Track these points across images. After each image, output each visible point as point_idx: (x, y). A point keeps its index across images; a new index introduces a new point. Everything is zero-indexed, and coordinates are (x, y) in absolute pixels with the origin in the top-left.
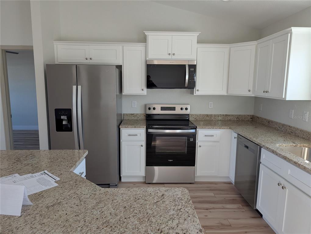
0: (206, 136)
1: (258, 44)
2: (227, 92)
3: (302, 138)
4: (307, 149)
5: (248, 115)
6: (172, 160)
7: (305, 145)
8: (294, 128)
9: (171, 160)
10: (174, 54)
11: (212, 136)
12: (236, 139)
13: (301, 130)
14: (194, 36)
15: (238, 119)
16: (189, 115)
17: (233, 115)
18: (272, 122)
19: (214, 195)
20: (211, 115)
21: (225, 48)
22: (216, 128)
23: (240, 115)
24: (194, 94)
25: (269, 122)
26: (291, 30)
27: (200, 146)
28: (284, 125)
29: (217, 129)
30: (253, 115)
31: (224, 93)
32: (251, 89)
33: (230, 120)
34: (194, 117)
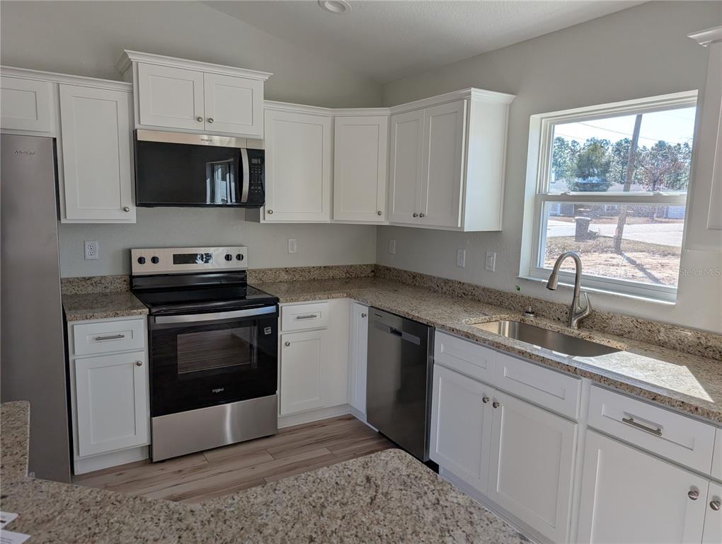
0: (298, 318)
1: (392, 115)
2: (332, 217)
3: (488, 303)
4: (507, 323)
5: (367, 265)
6: (222, 390)
7: (503, 316)
8: (470, 285)
9: (219, 390)
10: (210, 120)
11: (312, 316)
12: (366, 319)
13: (484, 289)
14: (257, 81)
15: (348, 275)
16: (244, 271)
17: (338, 267)
18: (422, 276)
19: (329, 452)
20: (295, 270)
21: (323, 116)
22: (320, 299)
23: (351, 266)
24: (262, 221)
25: (414, 276)
26: (470, 94)
27: (288, 344)
28: (448, 280)
29: (322, 301)
30: (375, 265)
31: (325, 218)
32: (383, 210)
33: (333, 279)
34: (257, 275)
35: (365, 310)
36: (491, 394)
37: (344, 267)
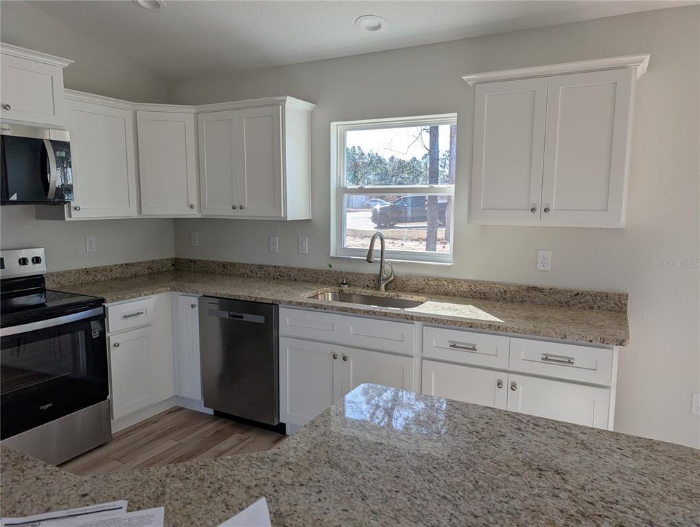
0: (125, 317)
2: (140, 211)
3: (304, 281)
4: (330, 294)
5: (167, 260)
6: (51, 405)
7: (325, 289)
8: (285, 268)
9: (48, 406)
10: (7, 107)
11: (138, 314)
12: (197, 309)
13: (300, 269)
14: (57, 66)
15: (150, 271)
16: (41, 275)
17: (140, 263)
18: (232, 264)
20: (96, 270)
22: (145, 295)
23: (153, 261)
24: (67, 219)
25: (224, 266)
26: (285, 101)
27: (116, 345)
28: (263, 266)
29: (147, 297)
30: (175, 259)
31: (132, 213)
32: (195, 203)
33: (136, 276)
34: (54, 278)
35: (195, 301)
36: (339, 351)
37: (146, 263)
